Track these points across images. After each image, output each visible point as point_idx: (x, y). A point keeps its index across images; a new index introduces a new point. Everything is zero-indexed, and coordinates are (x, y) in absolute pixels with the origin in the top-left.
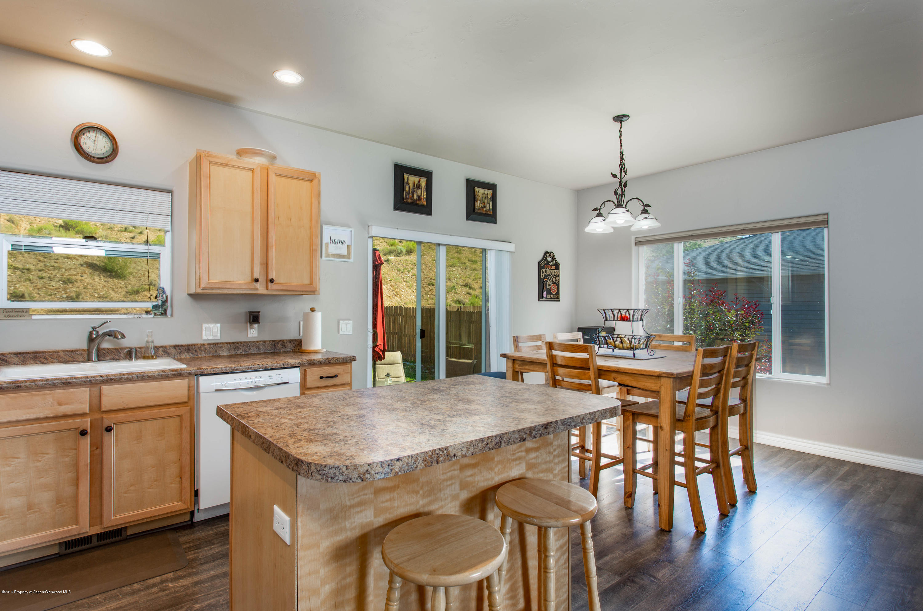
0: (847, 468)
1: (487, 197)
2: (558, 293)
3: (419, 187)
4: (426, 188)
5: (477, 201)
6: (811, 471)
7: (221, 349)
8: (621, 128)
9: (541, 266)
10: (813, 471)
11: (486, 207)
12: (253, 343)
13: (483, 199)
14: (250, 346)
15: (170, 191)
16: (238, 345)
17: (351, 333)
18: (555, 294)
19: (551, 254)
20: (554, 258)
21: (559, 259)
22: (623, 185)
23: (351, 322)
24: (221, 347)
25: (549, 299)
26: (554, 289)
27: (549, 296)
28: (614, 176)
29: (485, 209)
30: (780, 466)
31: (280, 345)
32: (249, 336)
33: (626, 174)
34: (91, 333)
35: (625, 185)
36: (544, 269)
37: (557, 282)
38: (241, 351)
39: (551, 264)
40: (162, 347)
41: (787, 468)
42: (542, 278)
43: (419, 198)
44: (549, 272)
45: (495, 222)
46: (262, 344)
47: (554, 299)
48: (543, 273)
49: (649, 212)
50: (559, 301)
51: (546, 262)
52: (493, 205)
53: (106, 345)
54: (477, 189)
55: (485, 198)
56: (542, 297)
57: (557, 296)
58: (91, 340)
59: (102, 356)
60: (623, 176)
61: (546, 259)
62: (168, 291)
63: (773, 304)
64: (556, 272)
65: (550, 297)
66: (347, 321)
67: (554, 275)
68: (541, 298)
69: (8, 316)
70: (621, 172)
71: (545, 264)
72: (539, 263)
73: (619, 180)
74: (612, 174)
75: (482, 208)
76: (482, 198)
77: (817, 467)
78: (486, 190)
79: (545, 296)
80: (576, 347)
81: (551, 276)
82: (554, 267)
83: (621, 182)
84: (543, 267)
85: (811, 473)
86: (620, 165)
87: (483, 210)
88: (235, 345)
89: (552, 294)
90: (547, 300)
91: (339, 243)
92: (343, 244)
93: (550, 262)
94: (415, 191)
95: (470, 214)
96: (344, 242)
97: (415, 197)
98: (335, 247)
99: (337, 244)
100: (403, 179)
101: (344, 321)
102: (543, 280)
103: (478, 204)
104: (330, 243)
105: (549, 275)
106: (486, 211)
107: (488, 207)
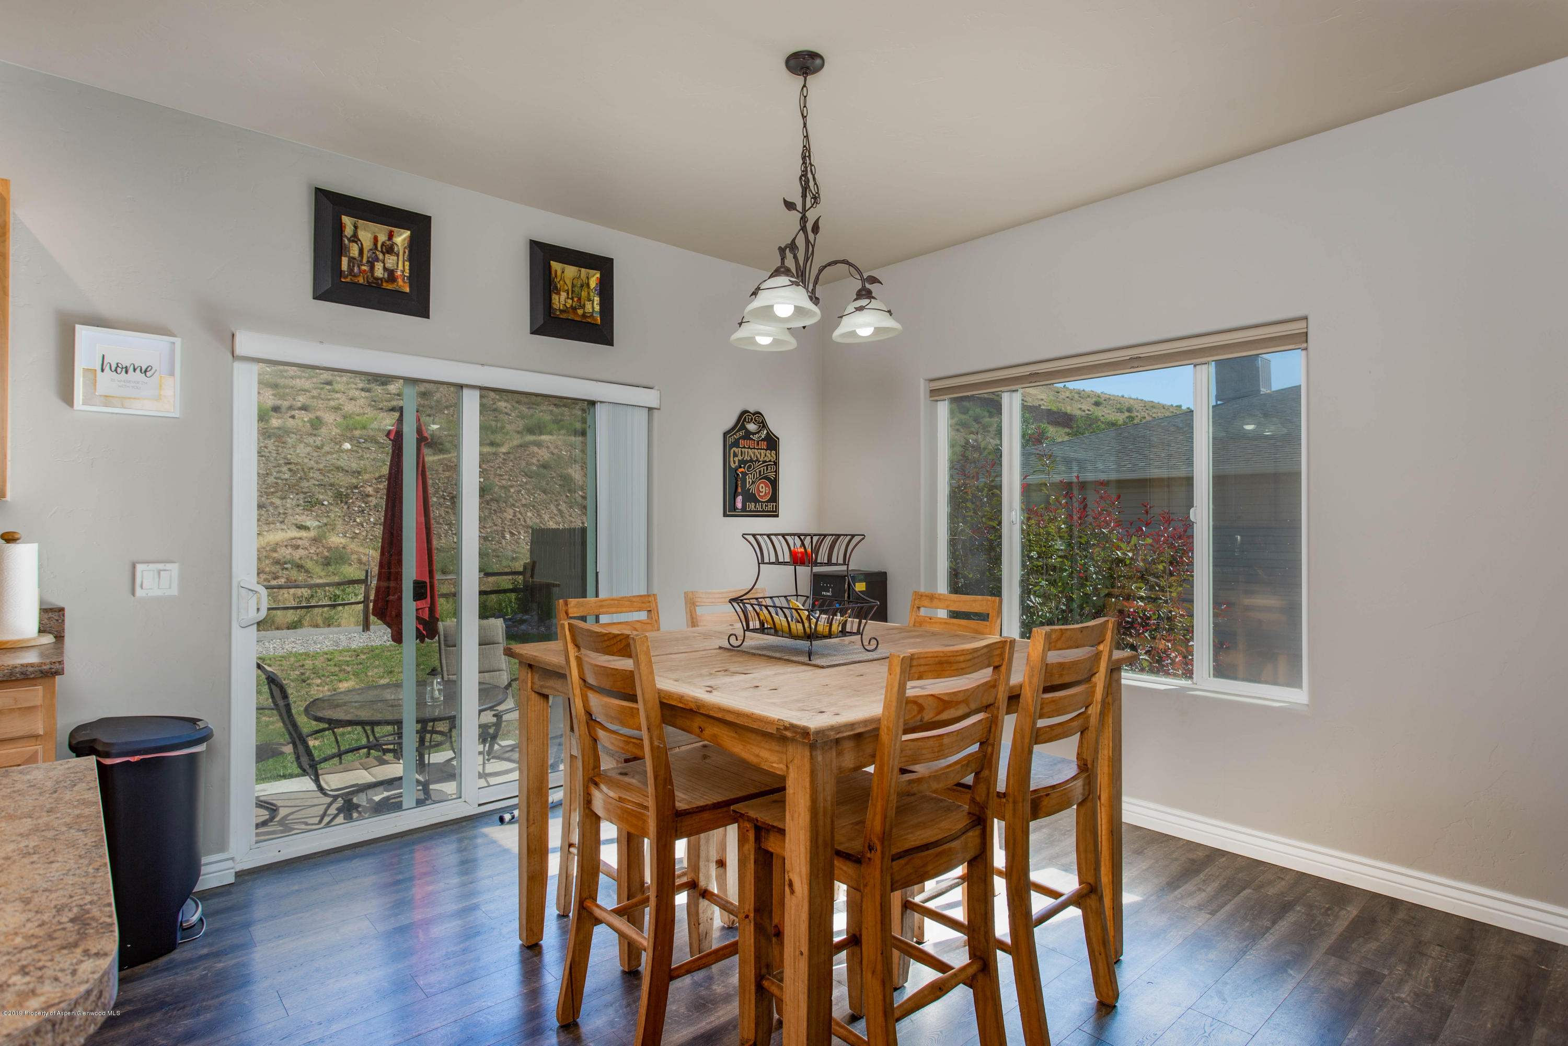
0: (1352, 911)
1: (588, 285)
2: (774, 498)
3: (389, 249)
4: (410, 252)
5: (558, 293)
6: (1268, 924)
8: (804, 86)
9: (730, 440)
10: (1274, 923)
11: (583, 307)
13: (577, 289)
17: (174, 591)
18: (766, 502)
19: (758, 417)
20: (763, 425)
21: (775, 426)
22: (809, 226)
23: (174, 568)
25: (750, 511)
26: (763, 490)
27: (751, 506)
28: (790, 206)
29: (580, 312)
30: (1200, 907)
33: (816, 198)
35: (816, 229)
36: (738, 447)
37: (772, 476)
39: (755, 437)
41: (1213, 913)
42: (733, 466)
43: (391, 275)
44: (750, 454)
45: (609, 342)
47: (763, 511)
48: (735, 455)
49: (874, 295)
50: (777, 516)
51: (742, 433)
52: (601, 304)
54: (555, 265)
55: (582, 286)
56: (734, 508)
57: (770, 505)
60: (808, 205)
61: (743, 427)
63: (1195, 525)
64: (769, 455)
65: (753, 508)
66: (161, 566)
67: (765, 462)
68: (731, 510)
70: (804, 196)
71: (740, 438)
72: (725, 434)
73: (800, 215)
74: (785, 202)
75: (574, 309)
76: (573, 286)
77: (1285, 907)
78: (583, 270)
79: (739, 505)
80: (609, 639)
81: (757, 464)
82: (764, 445)
83: (804, 219)
84: (736, 444)
85: (1268, 929)
86: (801, 178)
87: (576, 314)
89: (759, 501)
90: (747, 513)
91: (135, 370)
92: (147, 373)
93: (754, 434)
94: (377, 260)
95: (541, 321)
96: (150, 368)
97: (379, 272)
98: (119, 381)
99: (127, 372)
100: (340, 227)
101: (152, 566)
102: (736, 470)
103: (560, 301)
104: (103, 370)
105: (751, 461)
106: (584, 315)
107: (588, 307)
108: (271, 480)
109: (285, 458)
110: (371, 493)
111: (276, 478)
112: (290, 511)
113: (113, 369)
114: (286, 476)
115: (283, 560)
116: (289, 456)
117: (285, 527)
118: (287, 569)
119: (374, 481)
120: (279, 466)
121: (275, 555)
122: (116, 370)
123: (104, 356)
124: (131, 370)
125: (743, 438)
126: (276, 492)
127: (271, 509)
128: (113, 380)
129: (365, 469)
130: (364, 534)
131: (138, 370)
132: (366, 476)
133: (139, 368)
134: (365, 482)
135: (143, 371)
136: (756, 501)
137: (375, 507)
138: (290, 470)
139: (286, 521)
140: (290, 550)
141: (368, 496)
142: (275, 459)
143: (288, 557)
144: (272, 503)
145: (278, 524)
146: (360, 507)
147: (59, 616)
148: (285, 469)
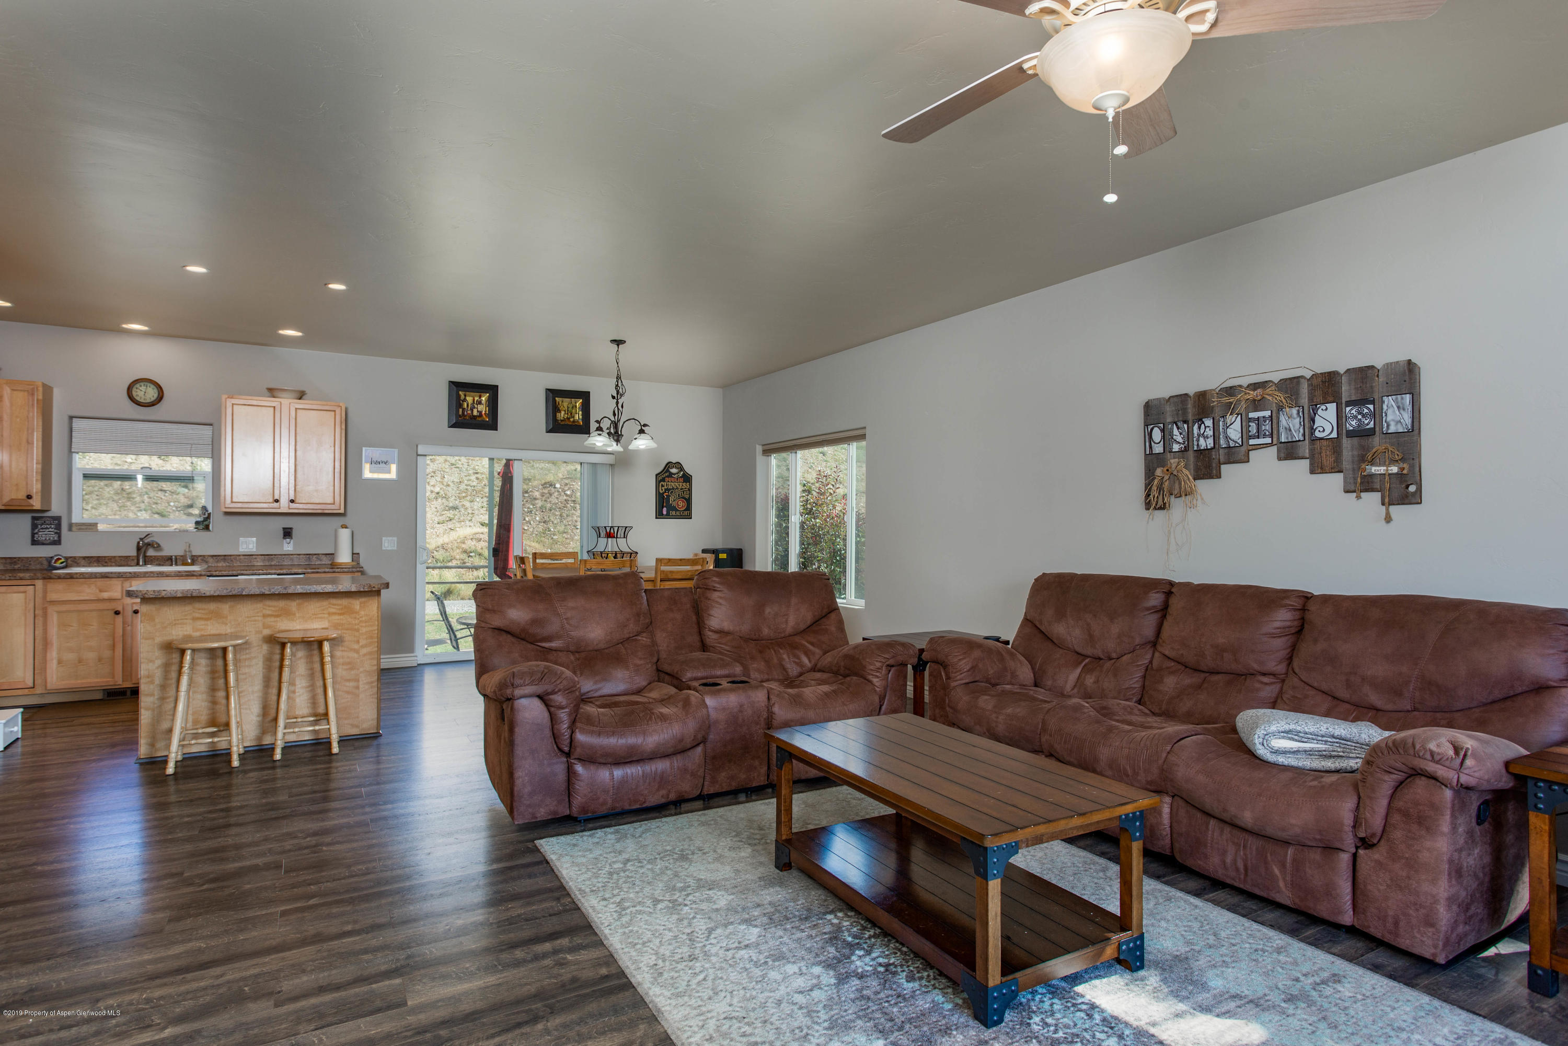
1: (576, 406)
2: (689, 508)
3: (480, 403)
4: (490, 404)
5: (560, 412)
8: (618, 350)
9: (660, 478)
11: (573, 417)
13: (570, 409)
15: (211, 425)
18: (683, 511)
19: (678, 465)
20: (681, 469)
21: (688, 469)
25: (675, 516)
27: (674, 513)
29: (572, 420)
34: (138, 543)
36: (665, 481)
37: (687, 497)
39: (675, 476)
40: (201, 556)
42: (661, 492)
43: (481, 414)
44: (673, 485)
45: (587, 432)
47: (682, 516)
48: (662, 486)
50: (691, 518)
51: (667, 474)
52: (583, 414)
53: (151, 552)
54: (558, 398)
55: (573, 406)
56: (662, 514)
57: (686, 513)
58: (139, 549)
59: (148, 561)
61: (668, 471)
62: (210, 510)
64: (687, 485)
65: (677, 514)
67: (682, 489)
68: (659, 515)
69: (80, 529)
70: (617, 394)
71: (666, 477)
72: (657, 475)
75: (568, 419)
76: (568, 408)
78: (573, 399)
79: (665, 513)
81: (677, 490)
82: (682, 480)
83: (617, 403)
84: (663, 480)
87: (570, 421)
89: (679, 510)
90: (668, 516)
93: (674, 474)
94: (474, 408)
95: (551, 426)
97: (475, 413)
100: (459, 396)
102: (663, 493)
103: (561, 415)
105: (673, 489)
106: (574, 421)
107: (577, 417)
108: (463, 487)
109: (474, 469)
110: (538, 496)
111: (466, 485)
112: (476, 512)
114: (474, 484)
115: (469, 550)
116: (477, 467)
117: (472, 524)
118: (471, 556)
119: (541, 487)
120: (469, 475)
121: (463, 546)
125: (668, 477)
126: (466, 497)
127: (462, 510)
129: (535, 477)
130: (531, 530)
132: (535, 483)
134: (534, 487)
136: (676, 510)
137: (541, 508)
138: (477, 479)
139: (473, 519)
140: (474, 542)
141: (535, 499)
142: (467, 470)
143: (473, 548)
144: (463, 505)
145: (467, 522)
146: (528, 508)
148: (473, 477)
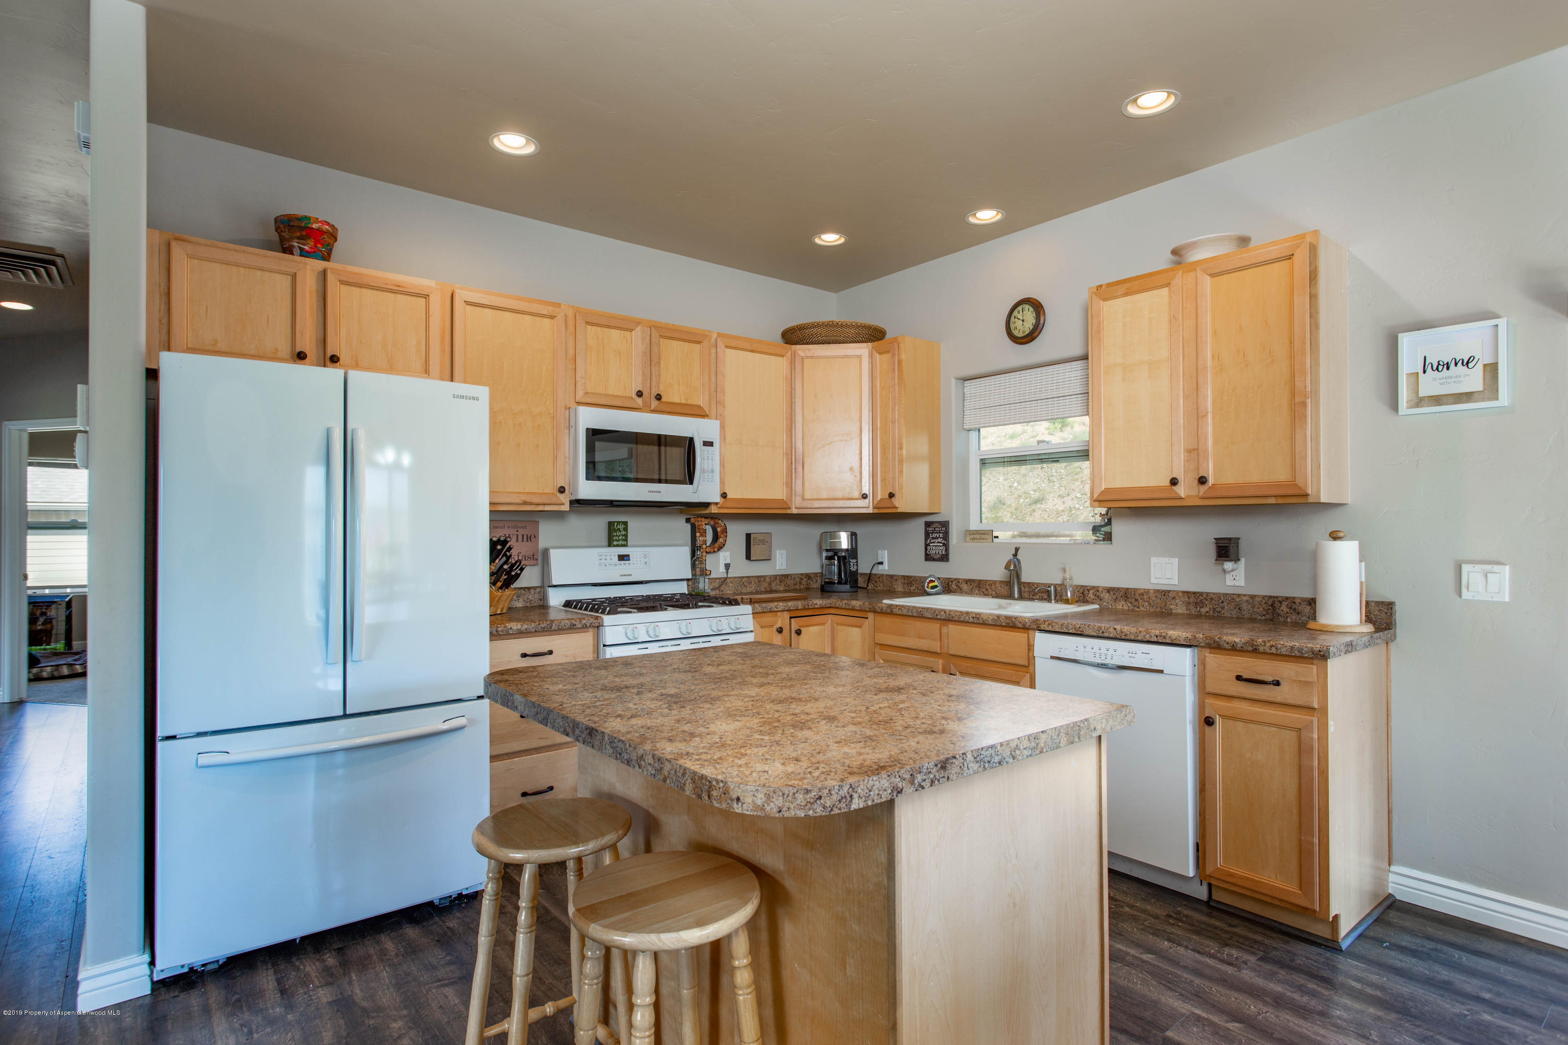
7: (1173, 602)
12: (1232, 599)
14: (1223, 602)
16: (1201, 598)
17: (1507, 596)
23: (1506, 570)
24: (1174, 598)
31: (1284, 608)
32: (1228, 584)
38: (1207, 610)
46: (1247, 601)
66: (1487, 567)
88: (1196, 599)
91: (1456, 364)
92: (1469, 364)
96: (1472, 358)
98: (1440, 379)
99: (1448, 368)
101: (1478, 567)
104: (1424, 372)
113: (1435, 368)
122: (1437, 369)
123: (1425, 357)
124: (1452, 365)
128: (1434, 379)
131: (1460, 364)
133: (1461, 361)
135: (1465, 363)
147: (1388, 609)
